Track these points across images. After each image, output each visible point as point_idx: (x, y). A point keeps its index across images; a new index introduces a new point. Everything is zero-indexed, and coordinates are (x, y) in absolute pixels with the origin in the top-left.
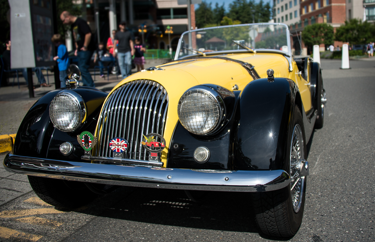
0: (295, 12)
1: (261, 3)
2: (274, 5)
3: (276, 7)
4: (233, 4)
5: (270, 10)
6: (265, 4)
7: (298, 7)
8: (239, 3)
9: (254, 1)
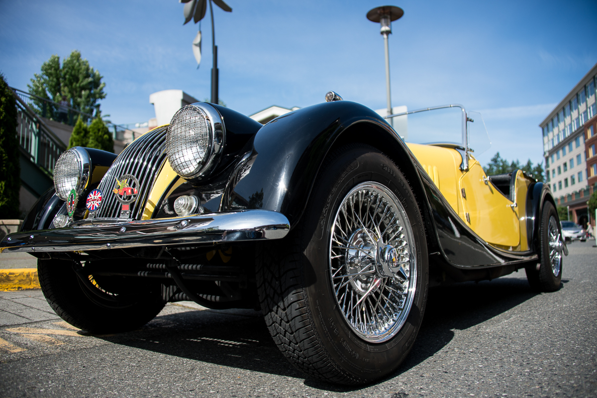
0: (580, 173)
1: (529, 164)
2: (547, 166)
3: (550, 169)
4: (488, 167)
5: (543, 174)
6: (534, 166)
7: (583, 166)
8: (496, 166)
9: (518, 162)
